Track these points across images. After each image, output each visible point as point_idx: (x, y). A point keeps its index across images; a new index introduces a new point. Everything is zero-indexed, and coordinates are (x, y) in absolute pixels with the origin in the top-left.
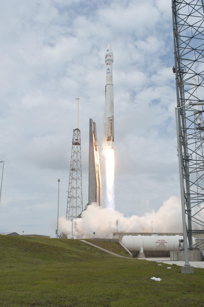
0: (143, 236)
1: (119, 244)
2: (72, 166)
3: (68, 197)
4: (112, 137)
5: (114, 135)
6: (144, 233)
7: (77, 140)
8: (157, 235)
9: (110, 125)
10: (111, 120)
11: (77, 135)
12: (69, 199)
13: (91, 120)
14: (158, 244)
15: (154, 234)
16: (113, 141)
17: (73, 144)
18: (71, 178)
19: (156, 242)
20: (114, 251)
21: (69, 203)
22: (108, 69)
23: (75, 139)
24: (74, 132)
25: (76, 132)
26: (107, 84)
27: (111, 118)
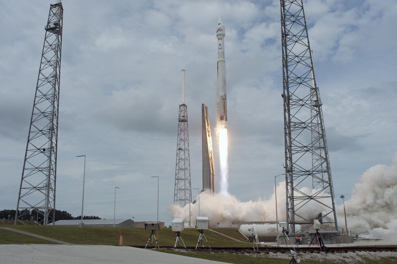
0: (258, 225)
1: (238, 232)
2: (179, 145)
3: (176, 179)
4: (225, 117)
5: (227, 115)
6: (258, 222)
7: (183, 116)
8: (269, 223)
9: (223, 104)
10: (224, 99)
11: (183, 112)
12: (177, 181)
13: (203, 105)
14: (270, 231)
15: (267, 222)
16: (226, 120)
17: (179, 121)
18: (178, 158)
19: (268, 230)
20: (236, 238)
21: (176, 185)
22: (220, 45)
23: (181, 116)
24: (180, 107)
25: (182, 108)
26: (219, 61)
27: (224, 97)
